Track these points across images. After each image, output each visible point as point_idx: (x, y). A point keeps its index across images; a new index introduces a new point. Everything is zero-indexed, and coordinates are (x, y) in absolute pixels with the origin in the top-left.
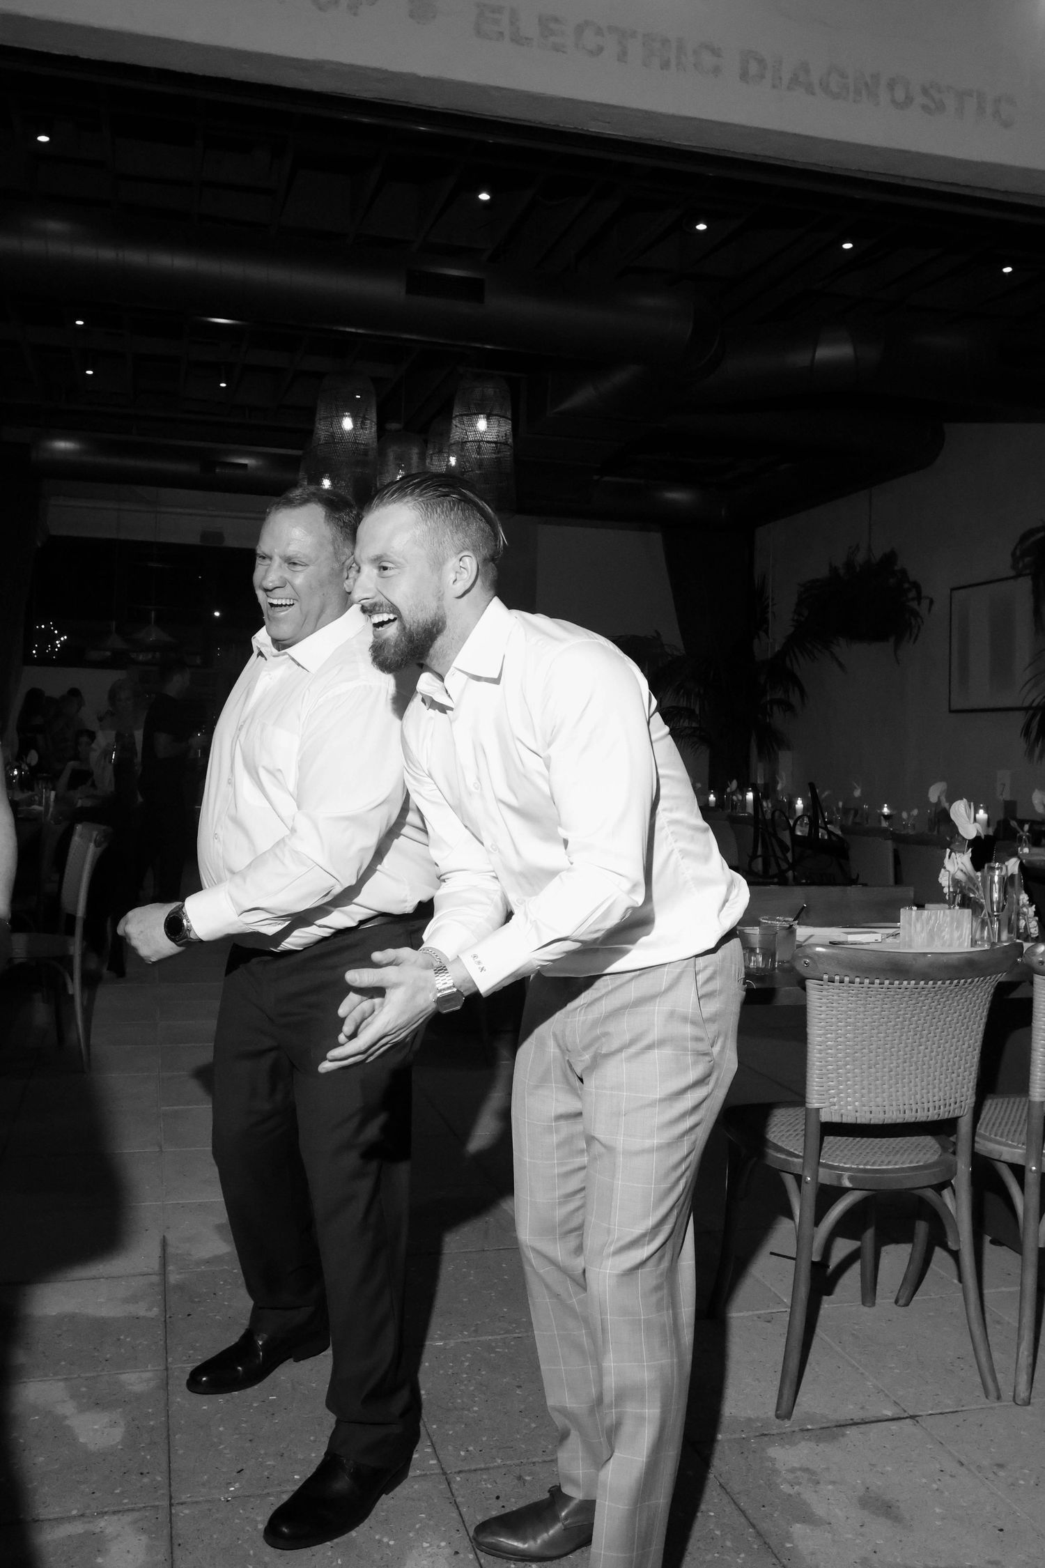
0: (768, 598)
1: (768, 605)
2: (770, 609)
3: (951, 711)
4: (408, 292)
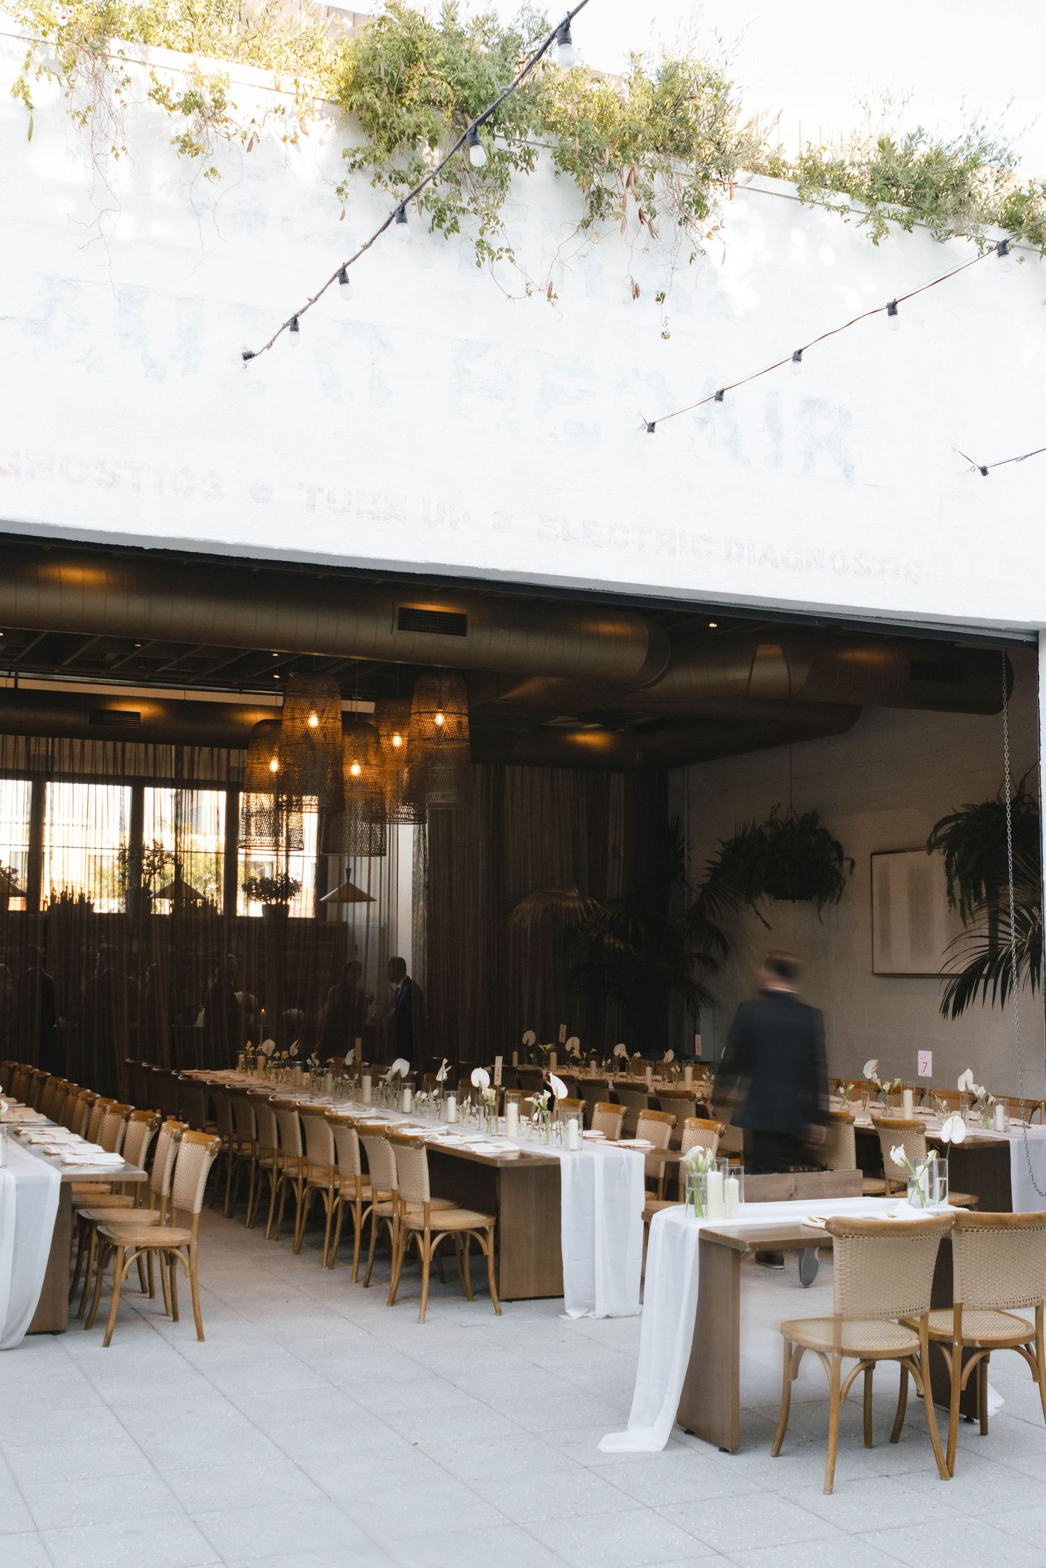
0: (684, 840)
3: (875, 975)
4: (399, 629)
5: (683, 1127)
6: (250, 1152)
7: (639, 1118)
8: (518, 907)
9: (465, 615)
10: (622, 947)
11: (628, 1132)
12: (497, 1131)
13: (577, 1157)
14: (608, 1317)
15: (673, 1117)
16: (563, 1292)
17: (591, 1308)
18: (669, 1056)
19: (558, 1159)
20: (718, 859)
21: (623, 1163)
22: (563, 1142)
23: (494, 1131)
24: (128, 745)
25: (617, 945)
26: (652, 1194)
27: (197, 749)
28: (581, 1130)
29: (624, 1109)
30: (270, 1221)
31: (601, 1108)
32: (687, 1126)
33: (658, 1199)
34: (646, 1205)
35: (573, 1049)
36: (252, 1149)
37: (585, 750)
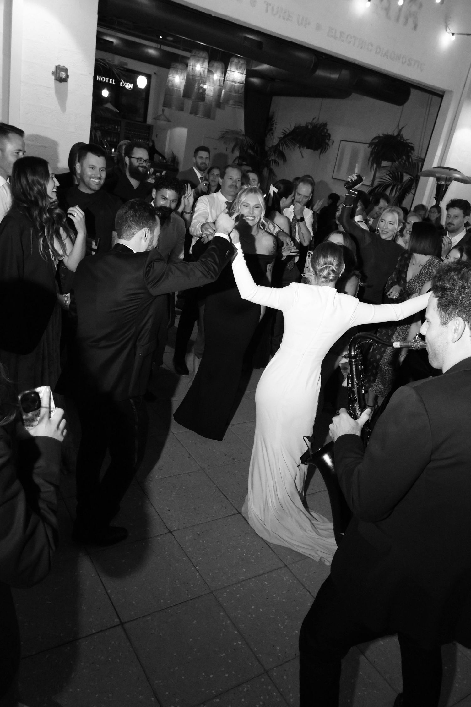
0: (274, 121)
1: (274, 123)
2: (274, 125)
3: (333, 178)
9: (263, 42)
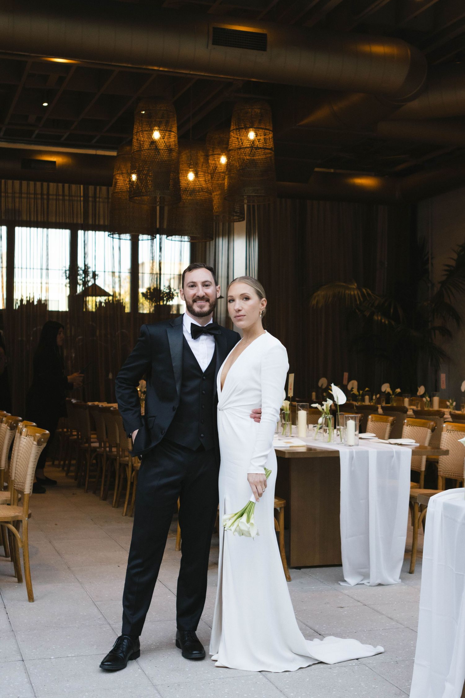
0: (428, 252)
4: (213, 44)
5: (441, 429)
6: (116, 453)
7: (404, 425)
8: (315, 294)
9: (265, 35)
10: (387, 322)
11: (396, 433)
12: (291, 434)
13: (354, 450)
14: (380, 585)
15: (432, 423)
16: (341, 562)
17: (366, 576)
18: (421, 390)
19: (338, 452)
20: (453, 263)
21: (393, 456)
22: (343, 440)
23: (289, 434)
24: (51, 184)
25: (383, 321)
26: (415, 484)
27: (98, 188)
28: (357, 432)
29: (391, 419)
30: (126, 503)
31: (373, 419)
32: (445, 429)
33: (420, 488)
34: (411, 492)
35: (352, 388)
36: (117, 452)
37: (361, 189)
